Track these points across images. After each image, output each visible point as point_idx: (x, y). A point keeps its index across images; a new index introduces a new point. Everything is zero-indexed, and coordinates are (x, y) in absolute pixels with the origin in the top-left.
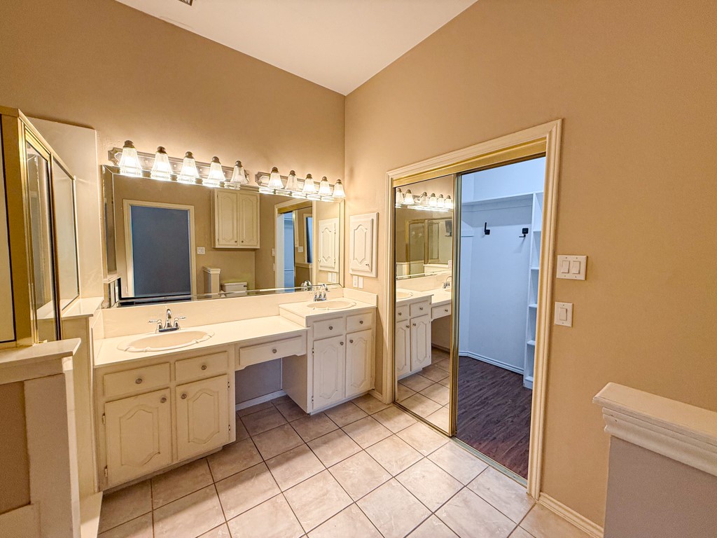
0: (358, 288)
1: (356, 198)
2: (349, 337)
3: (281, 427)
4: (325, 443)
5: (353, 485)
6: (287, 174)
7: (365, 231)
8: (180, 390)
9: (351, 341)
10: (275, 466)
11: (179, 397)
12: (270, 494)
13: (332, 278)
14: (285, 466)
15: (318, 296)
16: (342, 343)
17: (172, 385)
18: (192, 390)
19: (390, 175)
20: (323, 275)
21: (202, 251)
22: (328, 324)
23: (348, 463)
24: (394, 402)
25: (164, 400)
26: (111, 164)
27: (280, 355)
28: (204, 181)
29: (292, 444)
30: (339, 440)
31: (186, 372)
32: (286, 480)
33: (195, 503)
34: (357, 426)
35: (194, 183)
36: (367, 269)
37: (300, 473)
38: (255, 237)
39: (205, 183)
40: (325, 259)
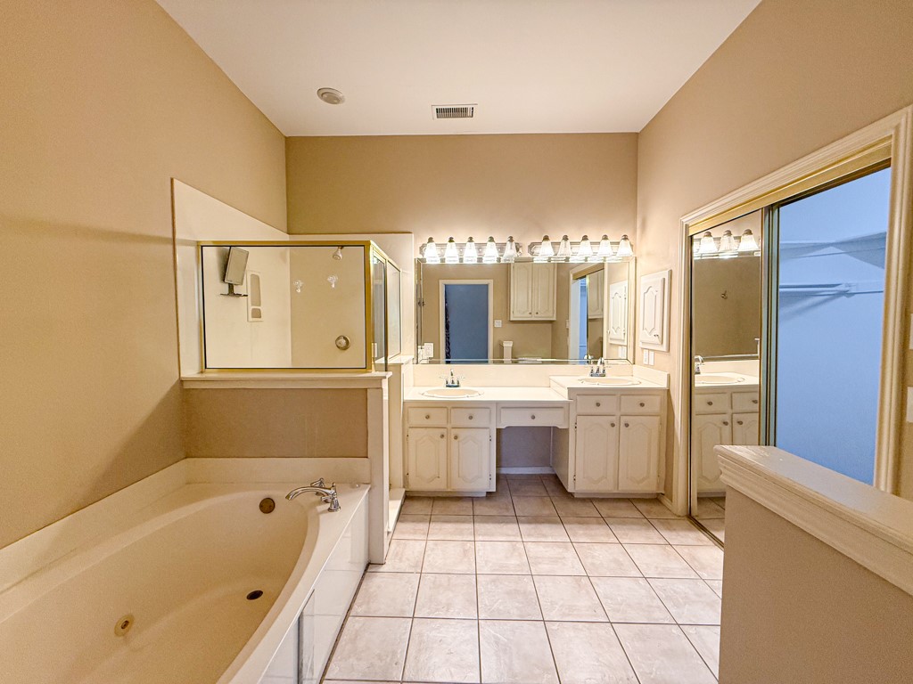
0: (648, 365)
1: (649, 254)
2: (624, 419)
3: (541, 497)
4: (579, 523)
5: (593, 564)
6: (560, 239)
7: (655, 293)
8: (454, 432)
9: (627, 425)
10: (523, 522)
11: (453, 437)
12: (512, 539)
13: (621, 353)
14: (533, 526)
15: (595, 371)
16: (613, 425)
17: (449, 426)
18: (462, 434)
19: (684, 221)
20: (614, 349)
21: (498, 324)
22: (595, 399)
23: (597, 547)
24: (690, 516)
25: (442, 436)
26: (421, 257)
27: (538, 423)
28: (484, 258)
29: (546, 512)
30: (595, 526)
31: (460, 418)
32: (529, 535)
33: (457, 522)
34: (623, 521)
35: (476, 262)
36: (657, 340)
37: (544, 536)
38: (551, 309)
39: (485, 261)
40: (614, 330)
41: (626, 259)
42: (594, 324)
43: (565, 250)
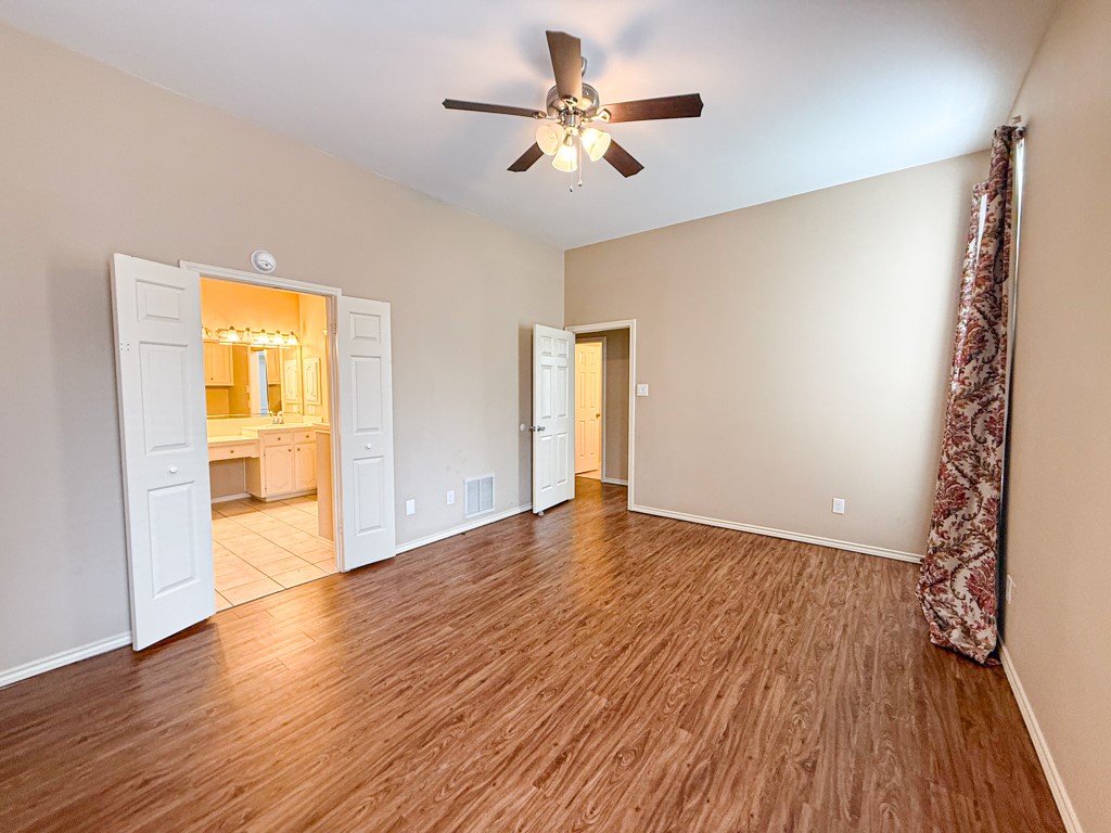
1: (308, 346)
2: (297, 446)
6: (244, 330)
9: (299, 450)
13: (295, 408)
15: (276, 420)
16: (290, 451)
20: (289, 406)
22: (277, 436)
27: (236, 455)
36: (315, 399)
40: (289, 392)
41: (293, 348)
42: (273, 389)
43: (246, 338)
